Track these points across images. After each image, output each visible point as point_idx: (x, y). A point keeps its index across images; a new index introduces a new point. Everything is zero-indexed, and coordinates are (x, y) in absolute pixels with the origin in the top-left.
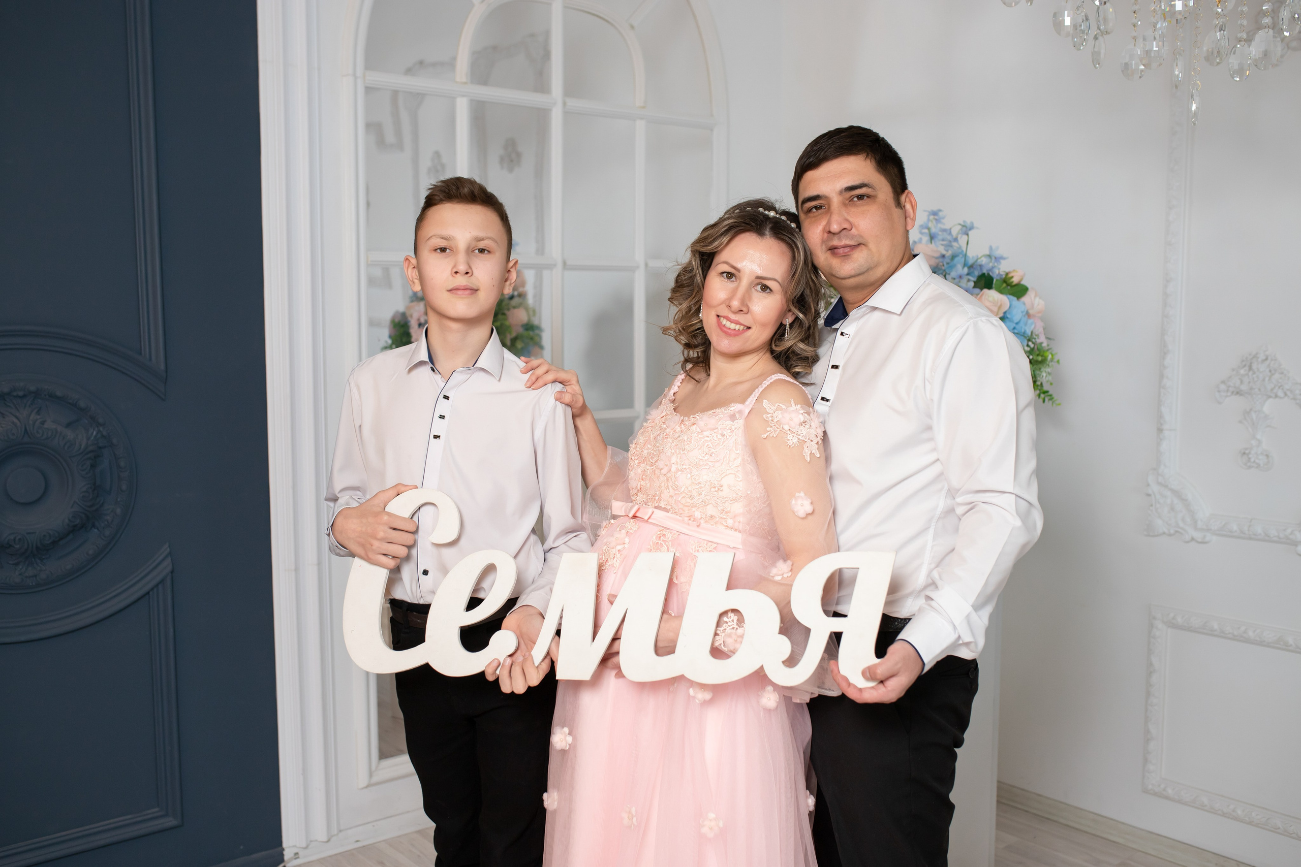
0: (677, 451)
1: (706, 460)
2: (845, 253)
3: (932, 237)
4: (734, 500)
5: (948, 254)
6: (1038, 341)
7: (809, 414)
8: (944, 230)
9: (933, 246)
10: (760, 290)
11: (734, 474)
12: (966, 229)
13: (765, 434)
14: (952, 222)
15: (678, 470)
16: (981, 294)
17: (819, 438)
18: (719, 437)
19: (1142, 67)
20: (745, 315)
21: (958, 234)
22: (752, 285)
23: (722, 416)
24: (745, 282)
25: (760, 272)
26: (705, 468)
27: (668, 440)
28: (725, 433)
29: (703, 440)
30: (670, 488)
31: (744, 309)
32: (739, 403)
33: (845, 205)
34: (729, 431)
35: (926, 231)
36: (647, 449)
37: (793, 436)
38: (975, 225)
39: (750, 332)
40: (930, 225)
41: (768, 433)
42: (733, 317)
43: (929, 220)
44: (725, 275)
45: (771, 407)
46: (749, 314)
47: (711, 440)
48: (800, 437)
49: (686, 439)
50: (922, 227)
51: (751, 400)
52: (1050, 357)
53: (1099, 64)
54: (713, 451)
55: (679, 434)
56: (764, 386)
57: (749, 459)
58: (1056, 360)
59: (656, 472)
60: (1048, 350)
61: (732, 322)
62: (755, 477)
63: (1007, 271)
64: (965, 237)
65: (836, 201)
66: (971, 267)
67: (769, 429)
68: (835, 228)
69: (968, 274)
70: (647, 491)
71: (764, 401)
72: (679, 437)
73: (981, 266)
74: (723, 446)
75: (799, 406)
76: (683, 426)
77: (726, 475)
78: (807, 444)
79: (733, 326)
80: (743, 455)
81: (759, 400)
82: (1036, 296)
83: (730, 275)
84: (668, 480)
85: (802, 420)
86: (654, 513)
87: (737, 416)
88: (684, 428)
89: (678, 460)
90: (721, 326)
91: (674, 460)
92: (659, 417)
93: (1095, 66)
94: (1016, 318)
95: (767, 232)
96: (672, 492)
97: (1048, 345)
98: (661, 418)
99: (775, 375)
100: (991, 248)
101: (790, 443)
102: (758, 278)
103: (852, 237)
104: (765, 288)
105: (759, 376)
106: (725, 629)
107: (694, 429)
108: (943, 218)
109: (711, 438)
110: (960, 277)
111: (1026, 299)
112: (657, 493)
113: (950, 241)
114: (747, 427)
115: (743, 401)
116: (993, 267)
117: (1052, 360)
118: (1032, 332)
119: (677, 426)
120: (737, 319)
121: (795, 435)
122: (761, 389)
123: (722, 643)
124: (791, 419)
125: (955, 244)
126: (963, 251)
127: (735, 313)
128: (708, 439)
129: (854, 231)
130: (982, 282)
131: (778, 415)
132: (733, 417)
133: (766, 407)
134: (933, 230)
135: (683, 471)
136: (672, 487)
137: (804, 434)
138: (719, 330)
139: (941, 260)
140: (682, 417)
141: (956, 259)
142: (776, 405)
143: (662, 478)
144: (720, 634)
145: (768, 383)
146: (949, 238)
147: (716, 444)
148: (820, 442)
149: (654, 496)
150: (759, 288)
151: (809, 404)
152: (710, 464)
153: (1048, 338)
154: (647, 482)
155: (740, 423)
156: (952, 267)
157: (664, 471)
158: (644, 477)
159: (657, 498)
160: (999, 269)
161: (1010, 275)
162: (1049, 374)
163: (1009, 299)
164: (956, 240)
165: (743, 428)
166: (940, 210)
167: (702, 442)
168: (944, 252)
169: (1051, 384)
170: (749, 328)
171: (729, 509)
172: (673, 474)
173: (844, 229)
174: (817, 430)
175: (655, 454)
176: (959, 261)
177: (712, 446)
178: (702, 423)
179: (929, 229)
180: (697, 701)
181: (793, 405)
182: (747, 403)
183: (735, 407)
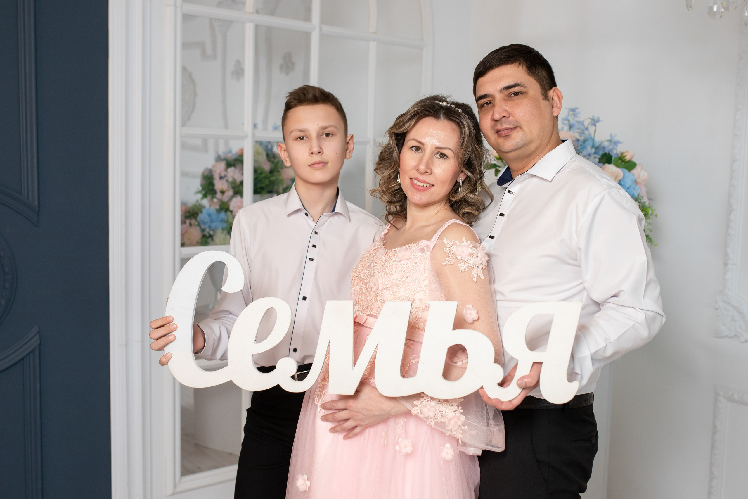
0: (383, 275)
1: (403, 281)
2: (506, 134)
3: (571, 127)
4: (424, 309)
5: (582, 138)
6: (643, 201)
7: (476, 248)
8: (579, 122)
9: (571, 133)
10: (439, 157)
11: (424, 291)
12: (595, 122)
13: (444, 262)
14: (584, 117)
15: (383, 289)
16: (604, 167)
17: (483, 265)
18: (412, 265)
19: (723, 10)
20: (430, 176)
21: (589, 124)
22: (433, 155)
23: (415, 249)
24: (428, 151)
25: (438, 144)
26: (403, 287)
27: (377, 267)
28: (417, 261)
29: (401, 267)
30: (378, 301)
31: (428, 171)
32: (427, 240)
33: (505, 100)
34: (420, 260)
35: (566, 122)
36: (363, 273)
37: (465, 264)
38: (601, 119)
39: (433, 189)
40: (570, 118)
41: (447, 262)
42: (421, 178)
43: (569, 115)
44: (414, 148)
45: (449, 243)
46: (432, 175)
47: (406, 267)
48: (469, 265)
49: (389, 266)
50: (564, 119)
51: (435, 238)
52: (650, 212)
53: (691, 7)
54: (408, 274)
55: (384, 262)
56: (444, 228)
57: (434, 280)
58: (654, 214)
59: (369, 290)
60: (649, 207)
61: (421, 182)
62: (439, 293)
63: (622, 151)
64: (593, 127)
65: (499, 97)
66: (597, 148)
67: (447, 259)
68: (497, 116)
69: (595, 153)
70: (363, 303)
71: (444, 238)
72: (384, 264)
73: (604, 148)
74: (415, 271)
75: (469, 242)
76: (387, 257)
77: (418, 292)
78: (475, 270)
79: (422, 184)
80: (430, 278)
81: (441, 237)
82: (642, 169)
83: (417, 149)
84: (377, 295)
85: (471, 252)
86: (368, 319)
87: (425, 249)
88: (388, 258)
89: (383, 281)
90: (413, 185)
91: (380, 281)
92: (373, 250)
93: (688, 9)
94: (628, 185)
95: (442, 116)
96: (380, 304)
97: (649, 204)
98: (374, 250)
99: (452, 220)
100: (611, 135)
101: (462, 269)
102: (437, 148)
103: (510, 123)
104: (443, 155)
105: (441, 221)
106: (422, 402)
107: (395, 259)
108: (579, 113)
109: (407, 265)
110: (589, 155)
111: (635, 171)
112: (370, 305)
113: (583, 130)
114: (433, 257)
115: (429, 239)
116: (612, 149)
117: (652, 214)
118: (638, 195)
119: (383, 257)
120: (424, 179)
121: (466, 263)
122: (442, 230)
123: (420, 412)
124: (463, 252)
125: (586, 132)
126: (591, 137)
127: (422, 174)
128: (405, 266)
129: (511, 118)
130: (605, 159)
131: (454, 249)
132: (422, 250)
133: (445, 243)
134: (572, 122)
135: (387, 289)
136: (379, 300)
137: (472, 262)
138: (412, 188)
139: (576, 142)
140: (386, 250)
141: (587, 143)
142: (453, 241)
143: (372, 294)
144: (418, 405)
145: (447, 226)
146: (582, 127)
147: (411, 269)
148: (485, 267)
149: (367, 307)
150: (438, 156)
151: (477, 241)
152: (407, 284)
153: (649, 199)
154: (363, 296)
155: (427, 254)
156: (584, 148)
157: (374, 289)
158: (360, 293)
159: (370, 308)
160: (617, 150)
161: (624, 155)
162: (650, 224)
163: (623, 171)
164: (587, 129)
165: (429, 258)
166: (577, 108)
167: (400, 268)
168: (578, 137)
169: (651, 231)
170: (433, 185)
171: (420, 316)
172: (380, 291)
173: (504, 117)
174: (482, 259)
175: (369, 277)
176: (589, 144)
177: (407, 271)
178: (400, 255)
179: (569, 121)
180: (402, 454)
181: (465, 241)
182: (432, 240)
183: (424, 243)
